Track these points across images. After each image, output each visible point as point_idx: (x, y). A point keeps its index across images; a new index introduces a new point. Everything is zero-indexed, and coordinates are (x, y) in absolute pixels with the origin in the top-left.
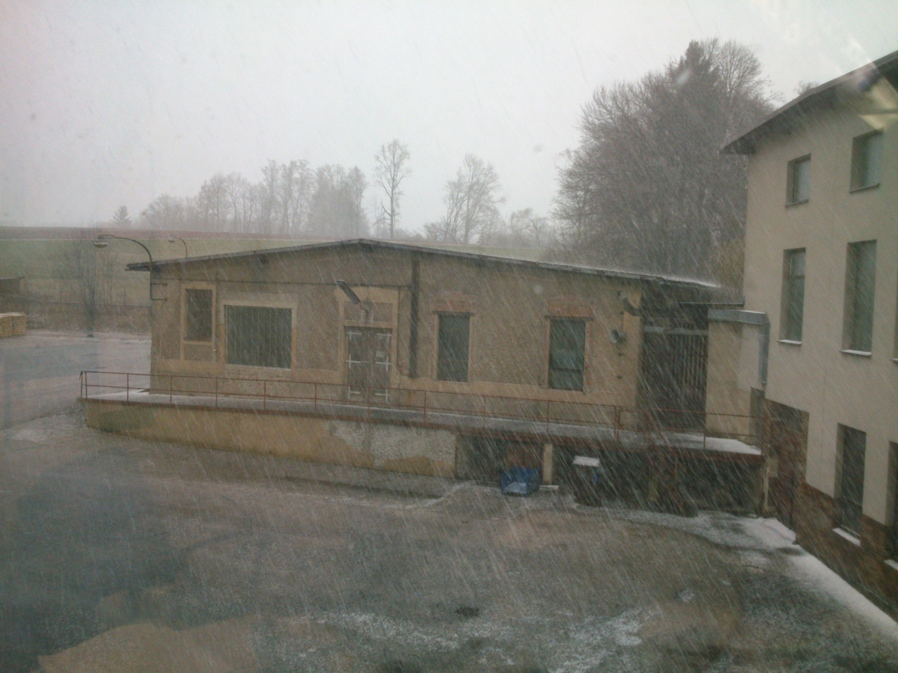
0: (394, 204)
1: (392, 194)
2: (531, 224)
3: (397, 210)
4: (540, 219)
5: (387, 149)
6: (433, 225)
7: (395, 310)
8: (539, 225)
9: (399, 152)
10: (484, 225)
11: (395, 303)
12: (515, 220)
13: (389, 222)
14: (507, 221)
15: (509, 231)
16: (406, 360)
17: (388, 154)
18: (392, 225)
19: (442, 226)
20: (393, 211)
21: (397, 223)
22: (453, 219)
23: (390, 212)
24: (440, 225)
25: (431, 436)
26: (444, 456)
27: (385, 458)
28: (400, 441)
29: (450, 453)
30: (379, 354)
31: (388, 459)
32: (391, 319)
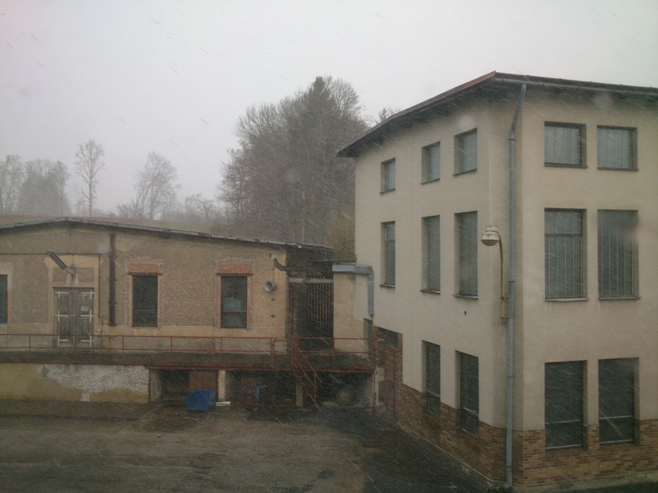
0: (92, 190)
1: (91, 182)
2: (202, 205)
3: (94, 195)
4: (208, 201)
5: (84, 148)
6: (124, 205)
7: (96, 273)
8: (207, 206)
9: (94, 150)
10: (165, 205)
11: (96, 267)
12: (188, 202)
13: (88, 203)
14: (183, 202)
15: (185, 210)
16: (106, 313)
17: (85, 152)
18: (90, 206)
19: (132, 207)
20: (91, 195)
21: (94, 205)
22: (141, 202)
23: (89, 196)
24: (130, 206)
25: (129, 371)
26: (140, 386)
27: (91, 392)
28: (103, 377)
29: (145, 384)
30: (83, 309)
31: (94, 393)
32: (92, 280)
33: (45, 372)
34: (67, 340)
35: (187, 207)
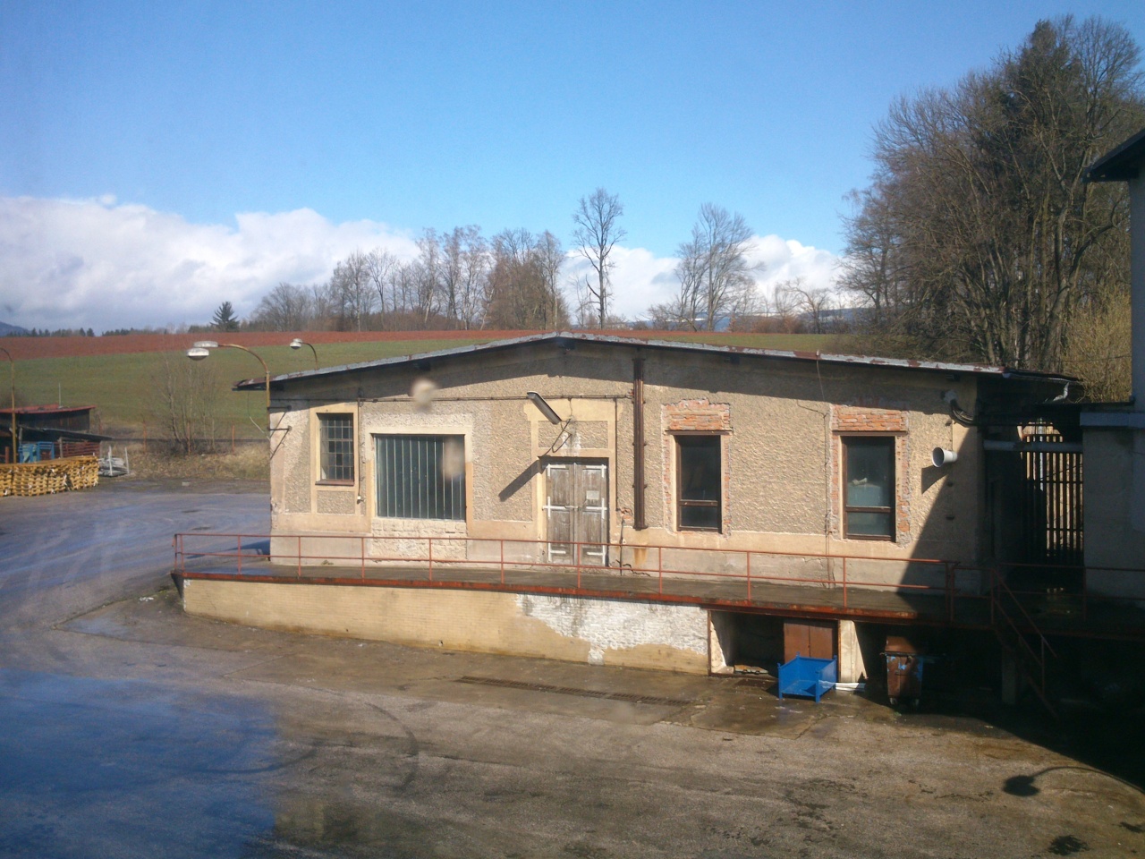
0: (605, 280)
1: (601, 267)
3: (608, 290)
4: (818, 292)
5: (588, 204)
6: (661, 307)
7: (611, 431)
8: (817, 300)
9: (606, 208)
10: (735, 303)
11: (611, 420)
12: (781, 295)
13: (599, 306)
14: (770, 298)
15: (773, 312)
18: (602, 310)
19: (675, 308)
20: (603, 290)
21: (608, 307)
22: (690, 299)
23: (599, 293)
24: (672, 307)
25: (671, 613)
26: (691, 643)
27: (606, 647)
28: (625, 621)
29: (701, 638)
30: (591, 496)
31: (609, 648)
32: (605, 444)
33: (528, 607)
34: (564, 552)
35: (777, 305)
